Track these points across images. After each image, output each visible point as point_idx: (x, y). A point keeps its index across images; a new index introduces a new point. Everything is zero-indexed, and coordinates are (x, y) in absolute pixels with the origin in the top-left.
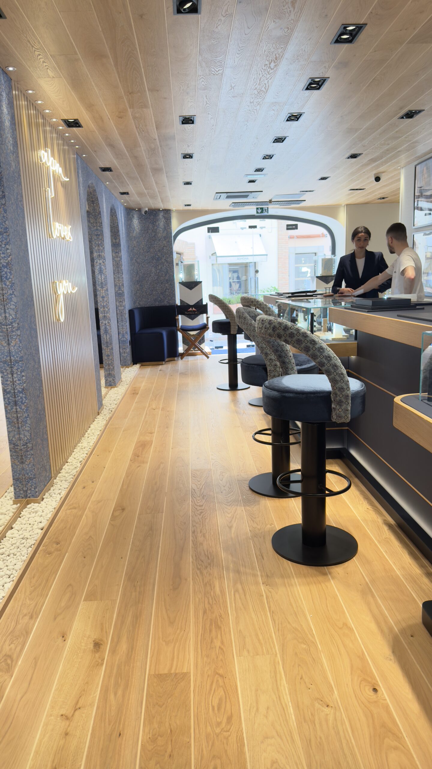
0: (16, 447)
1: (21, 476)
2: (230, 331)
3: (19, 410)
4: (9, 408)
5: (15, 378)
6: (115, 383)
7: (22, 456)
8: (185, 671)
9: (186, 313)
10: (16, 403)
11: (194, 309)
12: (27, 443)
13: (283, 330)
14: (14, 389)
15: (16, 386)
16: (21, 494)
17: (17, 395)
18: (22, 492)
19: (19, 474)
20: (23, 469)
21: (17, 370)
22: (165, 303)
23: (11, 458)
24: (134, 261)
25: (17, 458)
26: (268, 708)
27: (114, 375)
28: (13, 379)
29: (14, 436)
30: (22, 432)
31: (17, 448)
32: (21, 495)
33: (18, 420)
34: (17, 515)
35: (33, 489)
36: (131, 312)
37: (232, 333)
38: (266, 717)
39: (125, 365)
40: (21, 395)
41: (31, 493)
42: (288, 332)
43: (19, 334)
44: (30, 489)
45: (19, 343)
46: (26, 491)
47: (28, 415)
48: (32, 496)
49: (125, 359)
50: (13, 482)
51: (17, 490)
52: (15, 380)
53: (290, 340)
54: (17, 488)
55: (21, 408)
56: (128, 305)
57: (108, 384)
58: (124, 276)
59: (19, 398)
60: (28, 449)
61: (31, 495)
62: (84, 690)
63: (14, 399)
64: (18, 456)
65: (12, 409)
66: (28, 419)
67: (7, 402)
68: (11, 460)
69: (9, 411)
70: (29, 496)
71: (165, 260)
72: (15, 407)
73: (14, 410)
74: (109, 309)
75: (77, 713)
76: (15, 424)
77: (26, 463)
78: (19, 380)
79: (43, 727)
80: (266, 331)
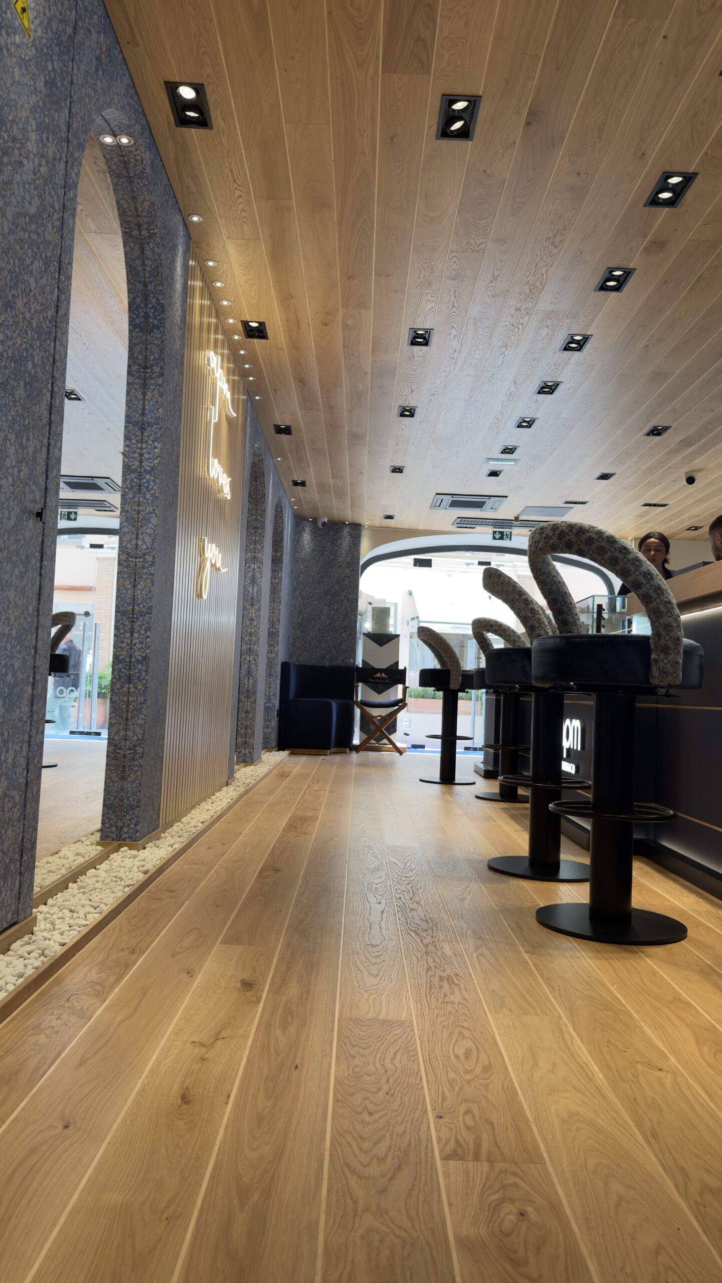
0: (118, 751)
1: (117, 800)
2: (448, 684)
3: (132, 690)
4: (118, 686)
5: (136, 638)
6: (252, 759)
7: (124, 767)
8: (403, 1019)
9: (371, 680)
10: (130, 679)
11: (383, 675)
12: (135, 746)
13: (576, 534)
14: (131, 656)
15: (134, 652)
16: (111, 832)
17: (134, 665)
18: (113, 829)
19: (115, 798)
20: (122, 790)
21: (140, 626)
22: (339, 662)
23: (106, 770)
24: (298, 594)
25: (116, 769)
26: (554, 1064)
27: (253, 745)
28: (132, 640)
29: (117, 733)
30: (132, 727)
31: (119, 753)
32: (111, 835)
33: (128, 706)
34: (102, 858)
35: (132, 826)
36: (285, 666)
37: (452, 687)
38: (553, 1072)
39: (267, 748)
40: (140, 666)
41: (127, 833)
42: (584, 537)
43: (152, 572)
44: (128, 826)
45: (150, 585)
46: (122, 828)
47: (145, 700)
48: (130, 837)
49: (267, 738)
50: (103, 810)
51: (107, 825)
52: (134, 642)
53: (586, 549)
54: (107, 821)
55: (136, 688)
56: (281, 658)
57: (241, 759)
58: (281, 607)
59: (137, 670)
60: (137, 757)
61: (127, 835)
62: (230, 1023)
63: (128, 672)
64: (118, 765)
65: (122, 687)
66: (145, 706)
67: (117, 676)
68: (106, 772)
69: (116, 691)
70: (124, 837)
71: (345, 596)
72: (127, 686)
73: (125, 689)
74: (258, 639)
75: (219, 1043)
76: (123, 712)
77: (129, 779)
78: (140, 643)
79: (162, 1050)
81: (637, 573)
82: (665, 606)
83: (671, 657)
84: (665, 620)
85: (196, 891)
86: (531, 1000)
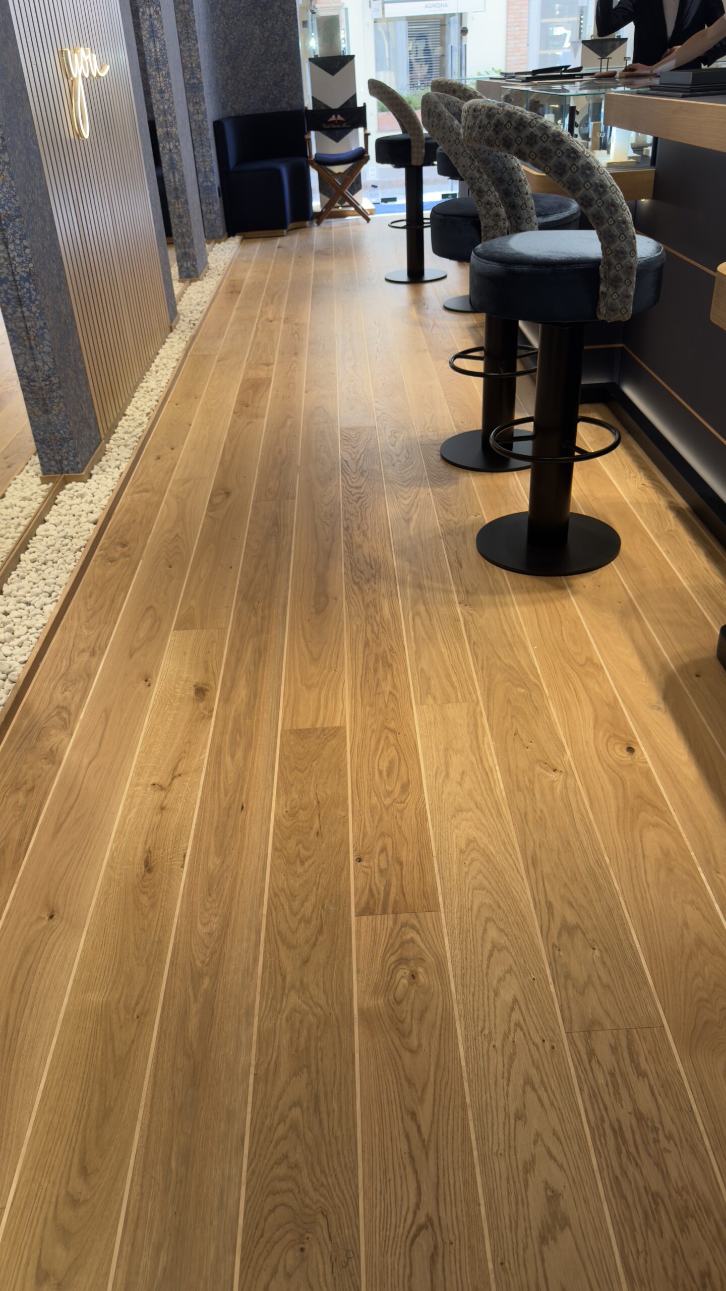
0: (32, 384)
1: (48, 435)
2: (409, 160)
3: (27, 314)
4: (10, 311)
5: (12, 251)
6: (197, 273)
7: (44, 399)
8: (338, 725)
9: (324, 126)
10: (20, 301)
11: (339, 118)
12: (49, 377)
13: (516, 128)
14: (13, 273)
15: (16, 267)
16: (51, 466)
17: (20, 284)
18: (53, 463)
19: (45, 432)
20: (50, 423)
21: (13, 235)
22: (283, 106)
23: (26, 404)
24: (218, 12)
25: (36, 403)
26: (463, 773)
27: (194, 256)
28: (8, 254)
29: (25, 364)
30: (39, 356)
31: (34, 386)
32: (52, 469)
33: (27, 333)
34: (50, 501)
35: (71, 458)
36: (218, 126)
37: (414, 162)
38: (461, 784)
39: (213, 237)
40: (27, 285)
41: (68, 465)
42: (524, 134)
43: (7, 160)
44: (67, 459)
45: (8, 179)
46: (61, 461)
47: (45, 324)
48: (72, 469)
49: (212, 225)
50: (36, 445)
51: (45, 460)
52: (12, 255)
53: (528, 152)
54: (43, 455)
55: (30, 311)
56: (210, 111)
57: (185, 274)
58: (199, 45)
59: (25, 290)
60: (54, 387)
61: (69, 468)
62: (185, 752)
63: (16, 294)
64: (37, 399)
65: (15, 312)
66: (46, 331)
67: (5, 299)
68: (27, 407)
69: (9, 317)
70: (66, 469)
72: (19, 310)
73: (19, 314)
74: (175, 117)
75: (176, 781)
76: (24, 340)
77: (54, 412)
78: (19, 256)
79: (126, 800)
80: (481, 134)
81: (588, 185)
82: (619, 227)
83: (620, 291)
84: (617, 245)
85: (149, 541)
86: (454, 679)
